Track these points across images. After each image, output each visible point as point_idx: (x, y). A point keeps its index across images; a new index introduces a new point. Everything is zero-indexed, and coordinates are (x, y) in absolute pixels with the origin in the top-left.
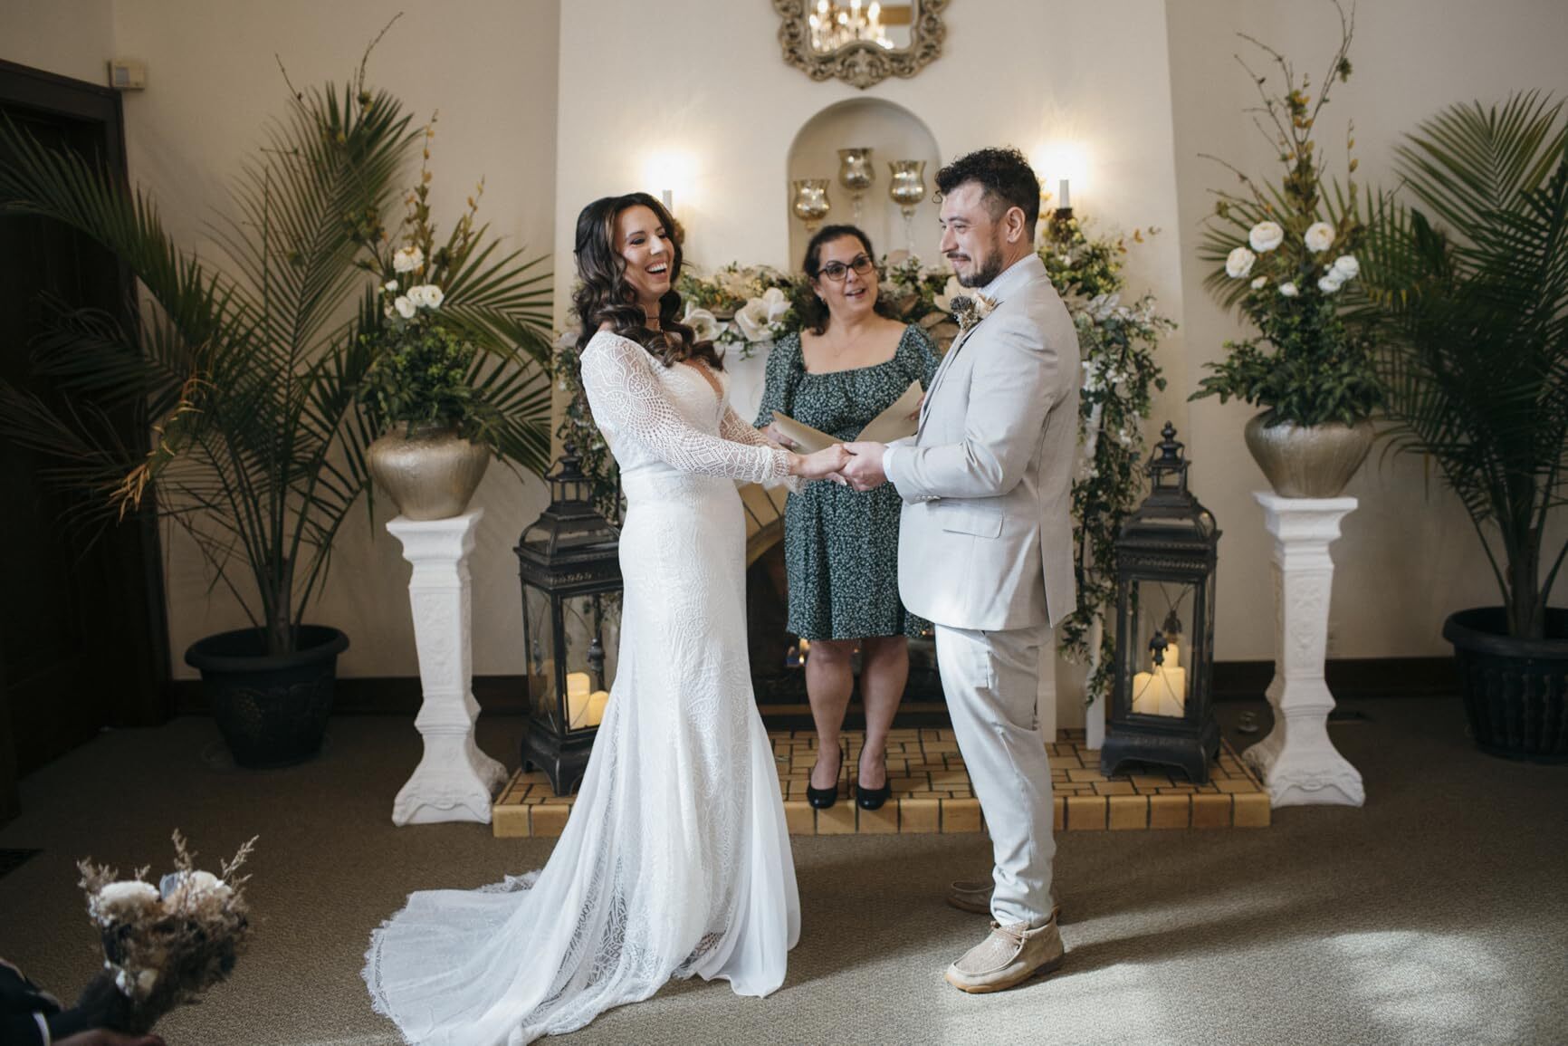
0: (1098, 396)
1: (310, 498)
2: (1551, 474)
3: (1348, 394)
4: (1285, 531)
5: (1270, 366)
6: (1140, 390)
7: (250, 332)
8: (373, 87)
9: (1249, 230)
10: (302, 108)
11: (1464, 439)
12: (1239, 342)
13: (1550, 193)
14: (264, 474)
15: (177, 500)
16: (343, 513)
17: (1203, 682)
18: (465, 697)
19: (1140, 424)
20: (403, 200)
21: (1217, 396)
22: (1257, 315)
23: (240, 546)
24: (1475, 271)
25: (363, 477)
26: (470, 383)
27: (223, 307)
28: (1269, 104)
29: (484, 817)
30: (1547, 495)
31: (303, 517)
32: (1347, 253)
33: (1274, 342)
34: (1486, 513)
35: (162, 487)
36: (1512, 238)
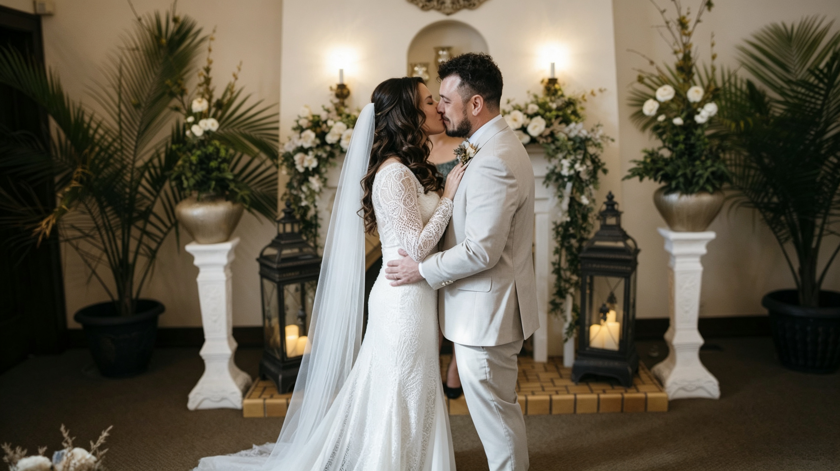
0: (570, 178)
1: (144, 232)
2: (825, 219)
3: (711, 177)
4: (675, 250)
5: (667, 162)
6: (593, 174)
7: (111, 144)
8: (181, 13)
9: (655, 90)
10: (142, 24)
11: (775, 200)
12: (650, 149)
13: (825, 71)
14: (118, 219)
15: (70, 233)
16: (162, 239)
17: (630, 331)
18: (229, 339)
19: (594, 192)
20: (196, 74)
21: (637, 178)
22: (660, 135)
23: (105, 258)
24: (781, 111)
25: (173, 220)
26: (232, 170)
27: (96, 131)
28: (667, 23)
29: (239, 406)
30: (822, 229)
31: (140, 242)
32: (710, 102)
33: (669, 149)
34: (786, 239)
35: (62, 226)
36: (803, 94)
